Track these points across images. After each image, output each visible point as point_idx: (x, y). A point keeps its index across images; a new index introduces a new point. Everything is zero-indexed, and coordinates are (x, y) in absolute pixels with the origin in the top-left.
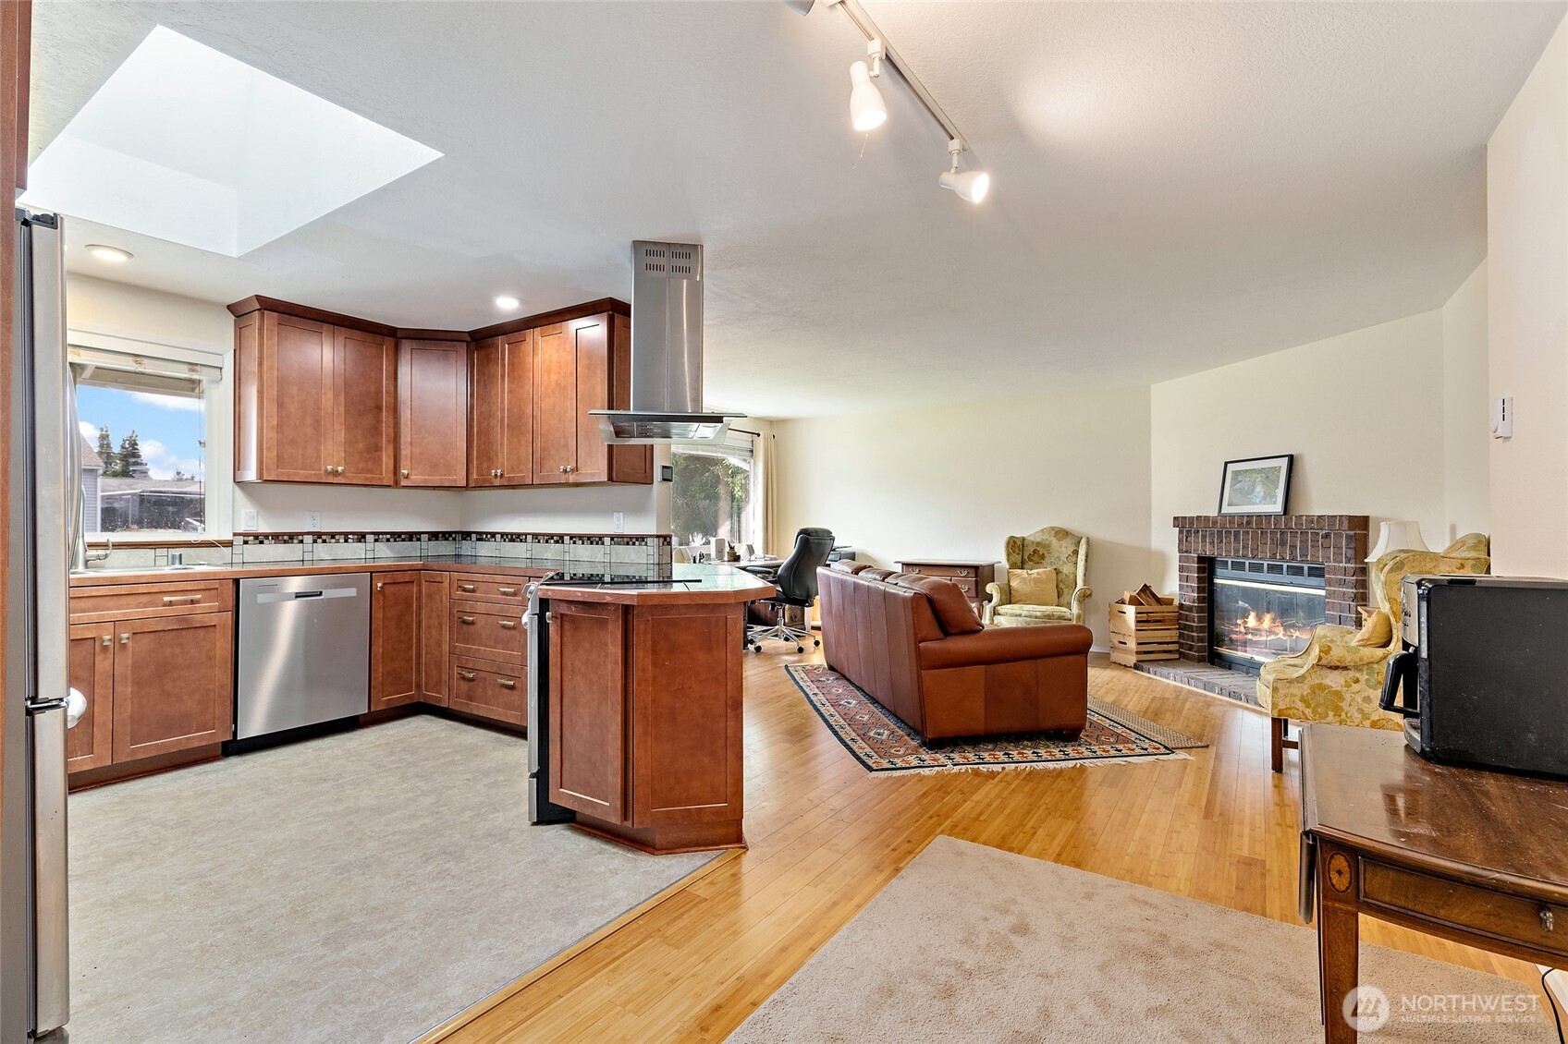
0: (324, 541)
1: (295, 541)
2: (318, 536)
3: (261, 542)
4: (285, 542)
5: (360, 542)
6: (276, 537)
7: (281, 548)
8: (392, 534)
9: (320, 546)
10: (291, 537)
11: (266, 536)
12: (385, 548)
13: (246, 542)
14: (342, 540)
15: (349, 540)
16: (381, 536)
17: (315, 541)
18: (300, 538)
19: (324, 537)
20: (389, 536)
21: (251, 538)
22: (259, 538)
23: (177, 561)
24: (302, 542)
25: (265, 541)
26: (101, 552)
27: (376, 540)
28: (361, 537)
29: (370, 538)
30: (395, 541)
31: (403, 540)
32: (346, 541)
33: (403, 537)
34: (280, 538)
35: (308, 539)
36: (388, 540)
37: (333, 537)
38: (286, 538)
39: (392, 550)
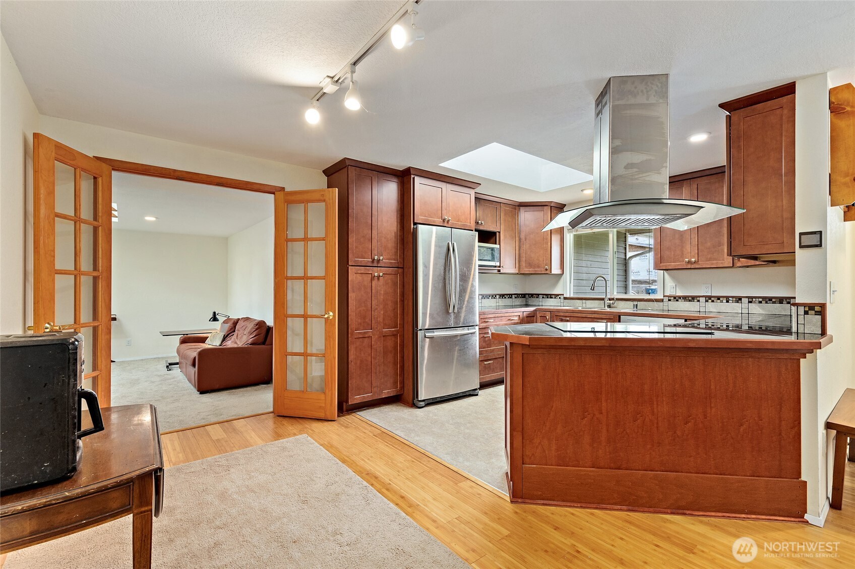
0: (713, 301)
1: (695, 300)
2: (708, 298)
3: (677, 300)
4: (690, 301)
5: (738, 302)
6: (685, 298)
7: (688, 303)
8: (764, 298)
9: (710, 304)
10: (693, 299)
11: (680, 297)
12: (757, 307)
13: (669, 300)
14: (725, 301)
15: (730, 301)
16: (754, 300)
17: (707, 301)
18: (698, 299)
19: (713, 299)
20: (761, 300)
21: (672, 298)
22: (676, 298)
23: (635, 307)
24: (699, 301)
25: (679, 300)
26: (612, 302)
27: (750, 302)
28: (739, 299)
29: (745, 301)
30: (766, 303)
31: (774, 303)
32: (727, 302)
33: (773, 300)
34: (687, 298)
35: (702, 300)
36: (760, 302)
37: (719, 299)
38: (690, 298)
39: (763, 309)
